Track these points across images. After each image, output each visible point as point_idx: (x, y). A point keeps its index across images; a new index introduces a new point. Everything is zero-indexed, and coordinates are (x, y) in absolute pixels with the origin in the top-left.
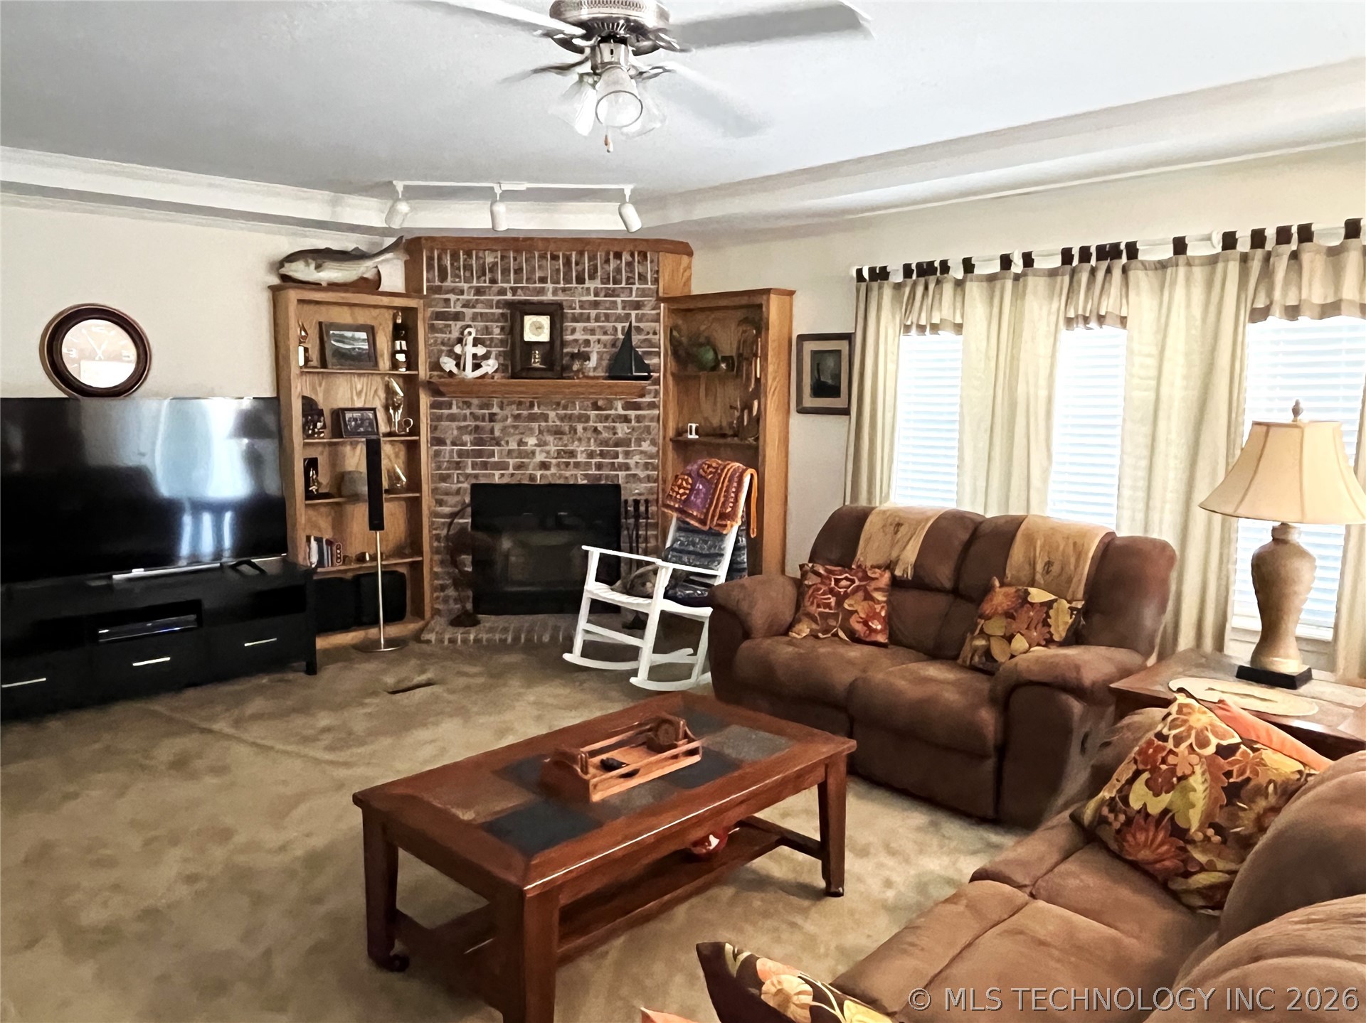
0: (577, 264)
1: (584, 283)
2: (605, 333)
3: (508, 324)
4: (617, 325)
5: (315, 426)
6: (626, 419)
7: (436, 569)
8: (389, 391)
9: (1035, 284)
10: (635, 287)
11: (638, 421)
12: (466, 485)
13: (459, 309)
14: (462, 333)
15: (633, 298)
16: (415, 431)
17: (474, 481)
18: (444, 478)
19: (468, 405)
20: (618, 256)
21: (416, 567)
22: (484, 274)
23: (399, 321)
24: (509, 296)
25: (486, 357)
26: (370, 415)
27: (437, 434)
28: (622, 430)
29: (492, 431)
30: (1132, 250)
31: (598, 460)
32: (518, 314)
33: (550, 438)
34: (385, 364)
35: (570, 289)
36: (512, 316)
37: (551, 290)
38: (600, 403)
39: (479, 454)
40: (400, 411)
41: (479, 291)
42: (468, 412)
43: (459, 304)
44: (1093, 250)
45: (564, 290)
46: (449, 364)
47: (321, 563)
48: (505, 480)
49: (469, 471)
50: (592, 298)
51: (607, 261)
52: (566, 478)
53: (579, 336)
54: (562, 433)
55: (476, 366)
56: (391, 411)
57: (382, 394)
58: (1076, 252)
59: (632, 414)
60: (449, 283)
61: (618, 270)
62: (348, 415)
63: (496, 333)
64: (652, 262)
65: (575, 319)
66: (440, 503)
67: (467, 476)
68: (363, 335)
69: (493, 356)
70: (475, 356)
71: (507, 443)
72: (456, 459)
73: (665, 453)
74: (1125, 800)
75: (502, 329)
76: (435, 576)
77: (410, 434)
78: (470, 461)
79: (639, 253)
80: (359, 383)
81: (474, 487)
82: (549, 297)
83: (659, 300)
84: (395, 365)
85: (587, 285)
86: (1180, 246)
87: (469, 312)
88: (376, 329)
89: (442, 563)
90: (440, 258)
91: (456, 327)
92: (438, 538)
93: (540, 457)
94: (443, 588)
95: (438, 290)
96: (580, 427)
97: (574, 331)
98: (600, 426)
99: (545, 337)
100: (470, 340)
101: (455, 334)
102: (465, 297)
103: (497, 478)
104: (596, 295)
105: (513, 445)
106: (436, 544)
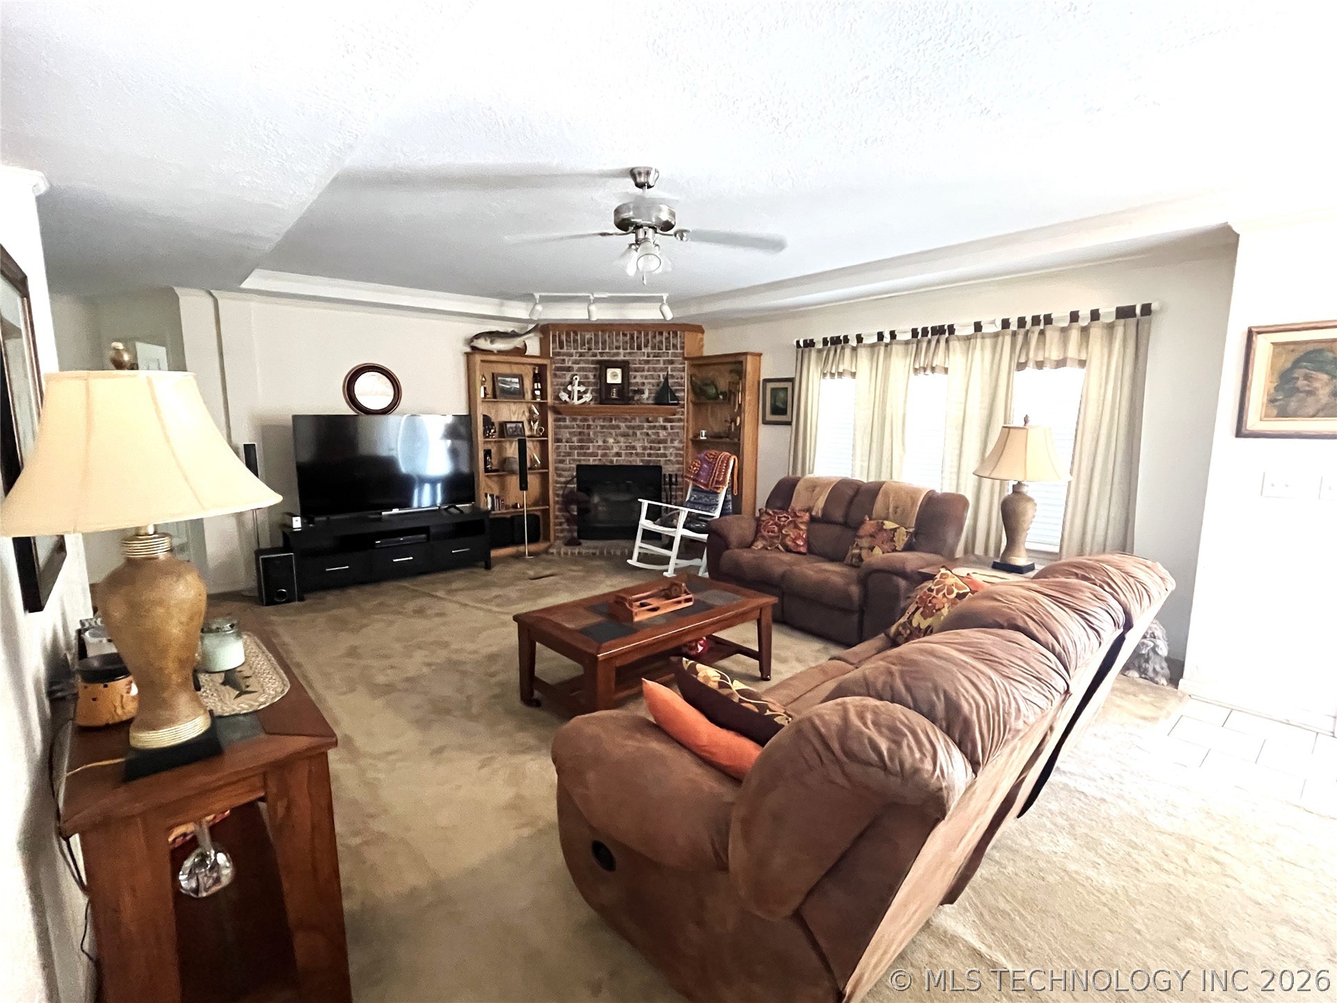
0: (637, 338)
1: (641, 350)
2: (653, 378)
3: (598, 373)
4: (659, 373)
5: (490, 432)
6: (665, 428)
7: (557, 513)
8: (531, 412)
9: (897, 349)
10: (670, 352)
11: (672, 429)
12: (574, 466)
13: (570, 365)
14: (572, 379)
15: (670, 358)
16: (545, 435)
17: (578, 463)
18: (562, 462)
19: (575, 420)
20: (661, 334)
21: (546, 512)
22: (585, 345)
23: (537, 372)
24: (599, 358)
25: (585, 392)
26: (520, 425)
27: (558, 437)
28: (663, 434)
29: (589, 435)
30: (951, 329)
31: (648, 451)
32: (604, 368)
33: (622, 439)
34: (529, 396)
35: (633, 353)
36: (601, 369)
37: (622, 354)
38: (650, 419)
39: (581, 448)
40: (537, 423)
41: (581, 355)
42: (574, 423)
43: (570, 363)
44: (929, 329)
45: (630, 353)
46: (564, 397)
47: (493, 508)
48: (596, 463)
49: (576, 457)
50: (645, 358)
51: (654, 337)
52: (630, 462)
53: (638, 380)
54: (628, 435)
55: (580, 398)
56: (532, 423)
57: (527, 414)
58: (920, 331)
59: (668, 425)
60: (565, 350)
61: (661, 342)
62: (508, 425)
63: (592, 379)
64: (680, 337)
65: (636, 370)
66: (559, 476)
67: (574, 460)
68: (516, 380)
69: (589, 391)
70: (579, 391)
71: (597, 442)
72: (568, 450)
73: (687, 447)
74: (910, 622)
75: (595, 376)
76: (557, 517)
77: (543, 436)
78: (576, 451)
79: (673, 332)
80: (513, 407)
81: (578, 466)
82: (621, 358)
83: (685, 359)
84: (534, 397)
85: (643, 351)
86: (978, 327)
87: (576, 366)
88: (524, 376)
89: (560, 510)
90: (559, 336)
91: (568, 375)
92: (558, 495)
93: (615, 450)
94: (561, 524)
95: (558, 354)
96: (638, 433)
97: (635, 378)
98: (650, 432)
99: (619, 380)
100: (576, 382)
101: (568, 379)
102: (574, 358)
103: (591, 461)
104: (648, 356)
105: (600, 443)
106: (557, 499)
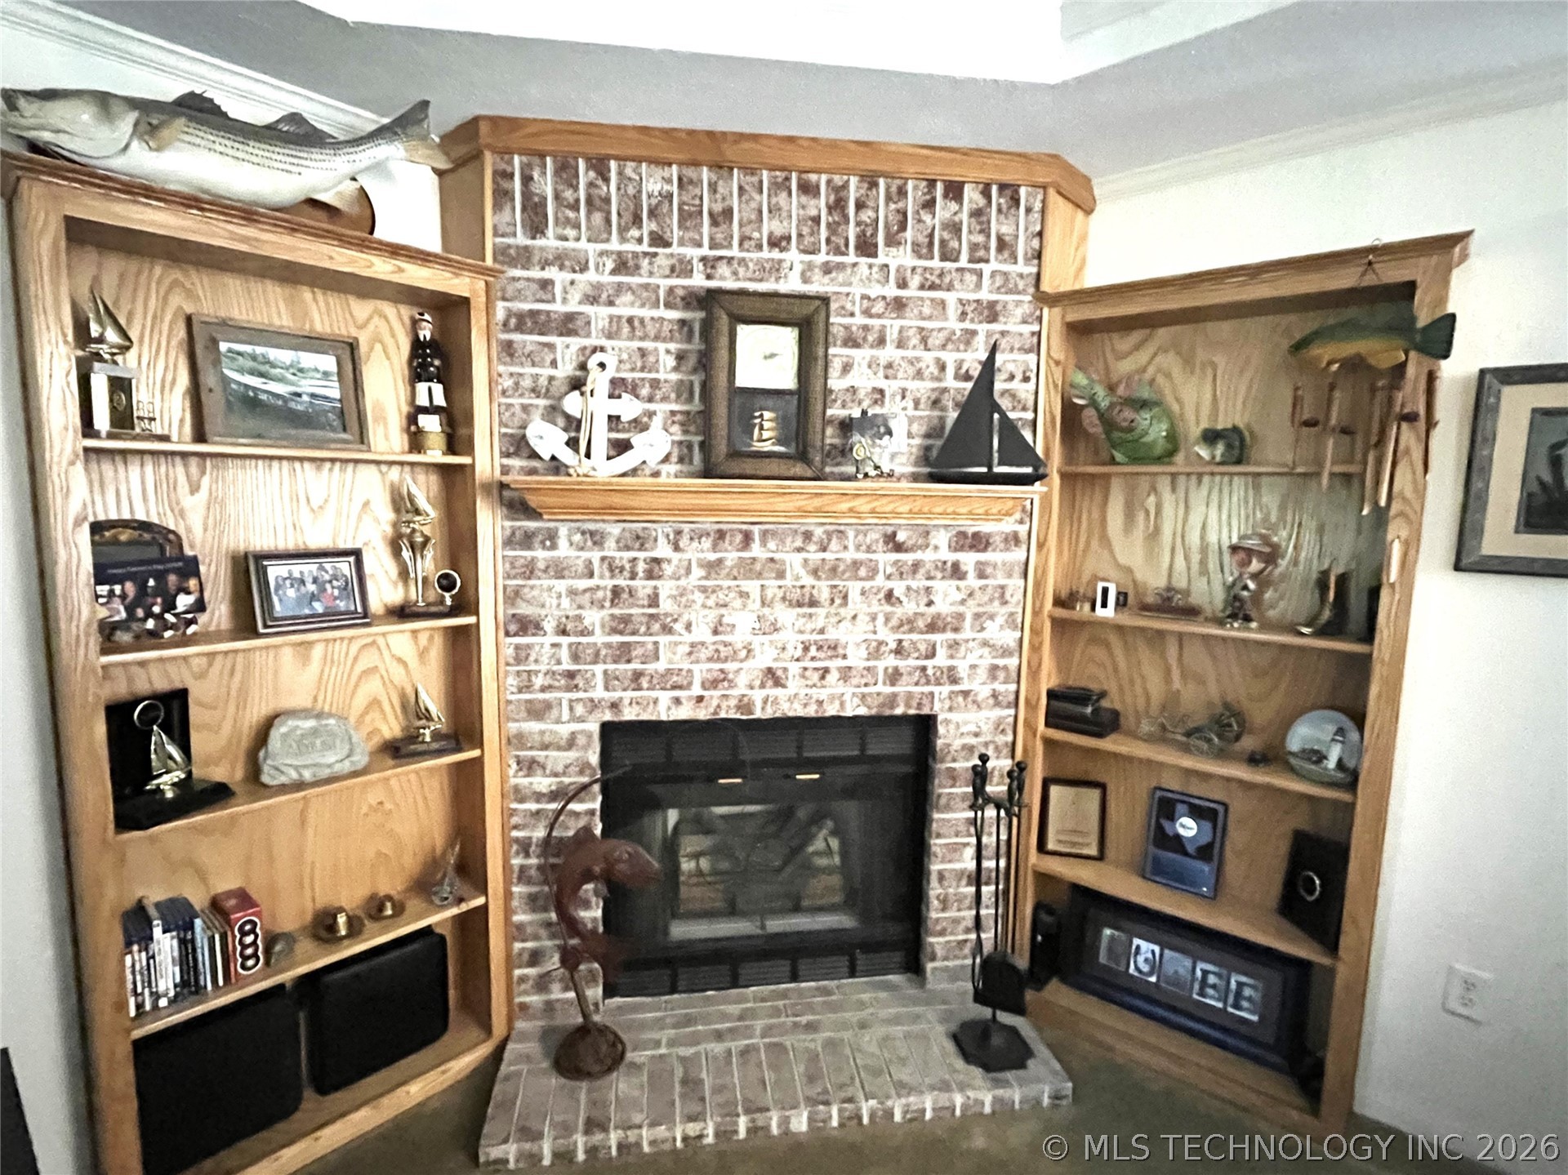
0: (860, 206)
1: (875, 255)
2: (919, 375)
3: (697, 344)
4: (944, 355)
5: (170, 606)
6: (957, 572)
7: (519, 918)
8: (402, 504)
10: (987, 269)
11: (982, 575)
12: (594, 727)
13: (573, 307)
14: (583, 367)
15: (985, 295)
16: (466, 604)
17: (608, 716)
18: (537, 711)
19: (597, 538)
20: (954, 191)
21: (473, 925)
22: (637, 221)
23: (426, 333)
24: (698, 281)
25: (639, 425)
26: (345, 566)
27: (523, 609)
28: (946, 596)
29: (654, 600)
31: (891, 661)
32: (724, 320)
33: (786, 615)
34: (387, 437)
35: (841, 267)
36: (708, 327)
37: (798, 268)
38: (901, 537)
39: (623, 653)
40: (429, 553)
41: (623, 265)
42: (595, 556)
43: (575, 296)
45: (827, 269)
46: (548, 439)
48: (684, 713)
49: (599, 693)
50: (891, 291)
51: (930, 205)
52: (820, 703)
53: (863, 379)
54: (813, 603)
55: (621, 447)
56: (406, 554)
57: (386, 515)
59: (968, 560)
60: (549, 242)
61: (955, 228)
62: (275, 571)
63: (666, 370)
64: (1028, 210)
65: (851, 342)
66: (530, 766)
67: (594, 705)
68: (328, 362)
69: (657, 422)
70: (614, 420)
71: (688, 627)
72: (567, 665)
73: (1036, 648)
75: (680, 357)
76: (516, 932)
77: (453, 612)
78: (599, 669)
79: (1002, 187)
80: (316, 482)
81: (607, 729)
82: (791, 284)
83: (1043, 299)
84: (416, 440)
85: (881, 259)
87: (600, 315)
88: (363, 348)
89: (533, 902)
90: (527, 180)
91: (567, 350)
92: (525, 847)
93: (765, 658)
94: (535, 958)
95: (523, 257)
96: (854, 588)
97: (846, 368)
98: (899, 587)
99: (786, 379)
100: (599, 381)
101: (566, 369)
102: (591, 276)
103: (664, 708)
104: (903, 284)
105: (702, 633)
106: (516, 861)
